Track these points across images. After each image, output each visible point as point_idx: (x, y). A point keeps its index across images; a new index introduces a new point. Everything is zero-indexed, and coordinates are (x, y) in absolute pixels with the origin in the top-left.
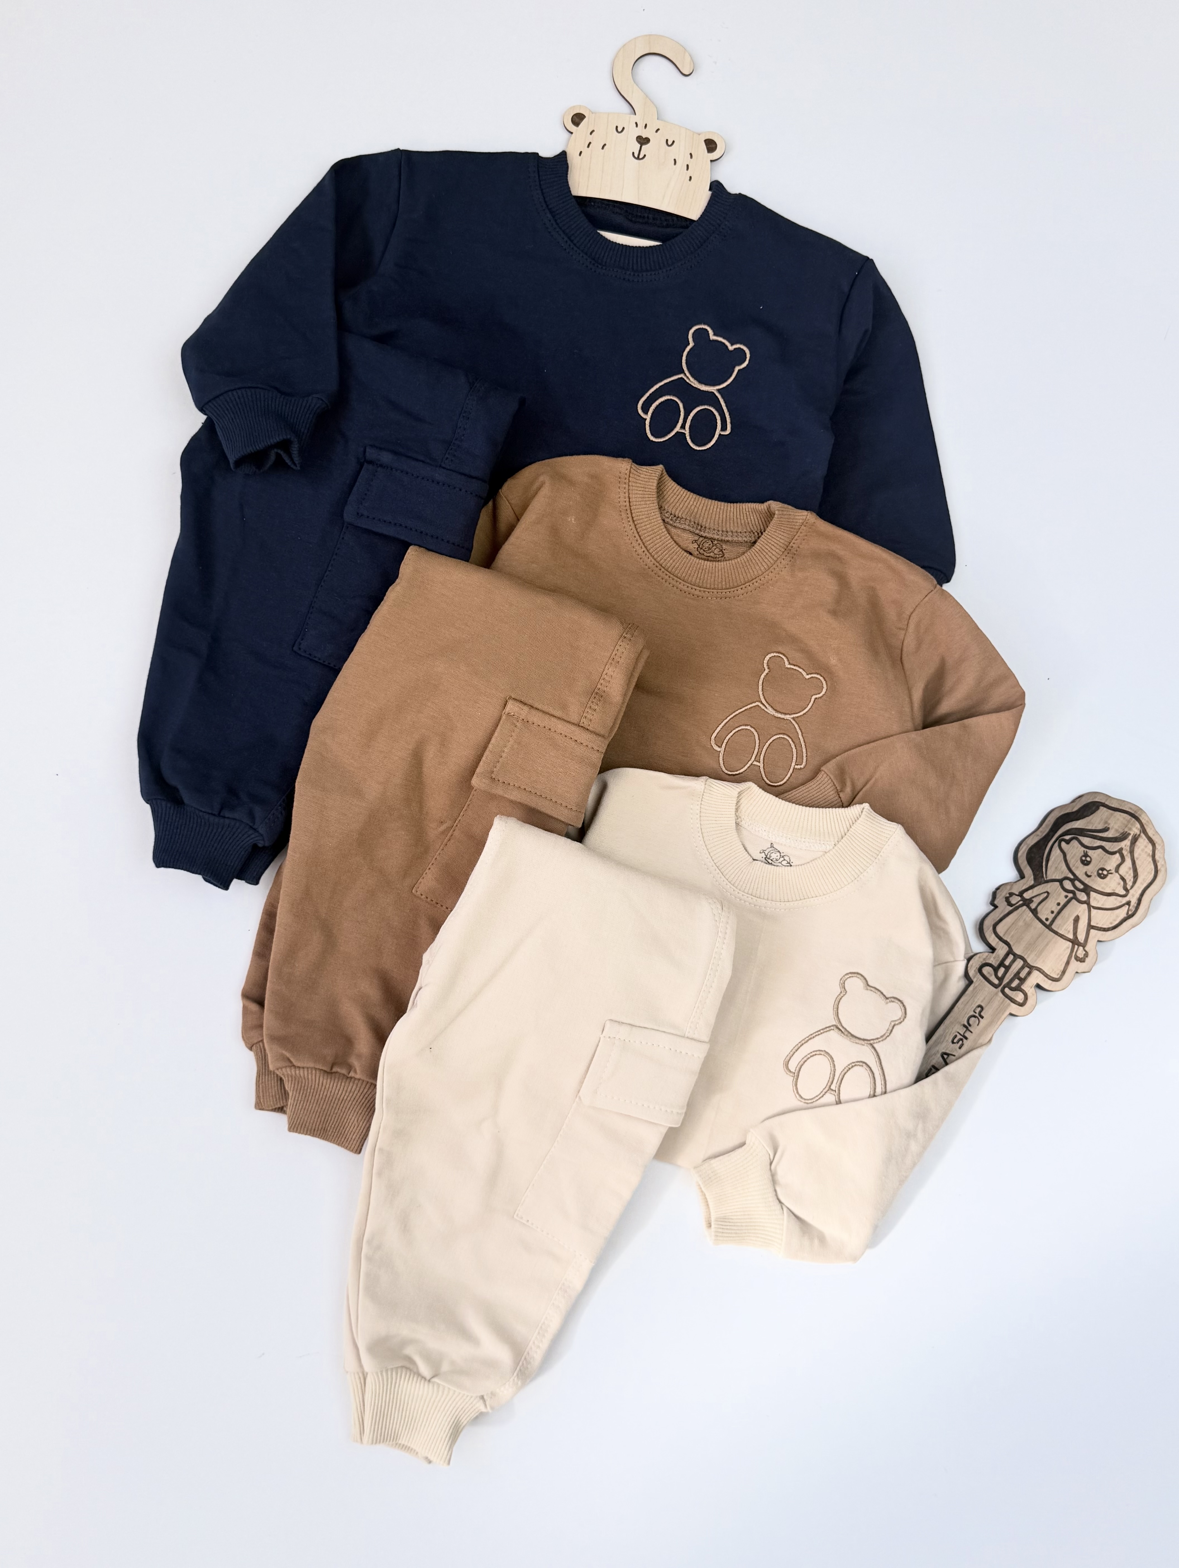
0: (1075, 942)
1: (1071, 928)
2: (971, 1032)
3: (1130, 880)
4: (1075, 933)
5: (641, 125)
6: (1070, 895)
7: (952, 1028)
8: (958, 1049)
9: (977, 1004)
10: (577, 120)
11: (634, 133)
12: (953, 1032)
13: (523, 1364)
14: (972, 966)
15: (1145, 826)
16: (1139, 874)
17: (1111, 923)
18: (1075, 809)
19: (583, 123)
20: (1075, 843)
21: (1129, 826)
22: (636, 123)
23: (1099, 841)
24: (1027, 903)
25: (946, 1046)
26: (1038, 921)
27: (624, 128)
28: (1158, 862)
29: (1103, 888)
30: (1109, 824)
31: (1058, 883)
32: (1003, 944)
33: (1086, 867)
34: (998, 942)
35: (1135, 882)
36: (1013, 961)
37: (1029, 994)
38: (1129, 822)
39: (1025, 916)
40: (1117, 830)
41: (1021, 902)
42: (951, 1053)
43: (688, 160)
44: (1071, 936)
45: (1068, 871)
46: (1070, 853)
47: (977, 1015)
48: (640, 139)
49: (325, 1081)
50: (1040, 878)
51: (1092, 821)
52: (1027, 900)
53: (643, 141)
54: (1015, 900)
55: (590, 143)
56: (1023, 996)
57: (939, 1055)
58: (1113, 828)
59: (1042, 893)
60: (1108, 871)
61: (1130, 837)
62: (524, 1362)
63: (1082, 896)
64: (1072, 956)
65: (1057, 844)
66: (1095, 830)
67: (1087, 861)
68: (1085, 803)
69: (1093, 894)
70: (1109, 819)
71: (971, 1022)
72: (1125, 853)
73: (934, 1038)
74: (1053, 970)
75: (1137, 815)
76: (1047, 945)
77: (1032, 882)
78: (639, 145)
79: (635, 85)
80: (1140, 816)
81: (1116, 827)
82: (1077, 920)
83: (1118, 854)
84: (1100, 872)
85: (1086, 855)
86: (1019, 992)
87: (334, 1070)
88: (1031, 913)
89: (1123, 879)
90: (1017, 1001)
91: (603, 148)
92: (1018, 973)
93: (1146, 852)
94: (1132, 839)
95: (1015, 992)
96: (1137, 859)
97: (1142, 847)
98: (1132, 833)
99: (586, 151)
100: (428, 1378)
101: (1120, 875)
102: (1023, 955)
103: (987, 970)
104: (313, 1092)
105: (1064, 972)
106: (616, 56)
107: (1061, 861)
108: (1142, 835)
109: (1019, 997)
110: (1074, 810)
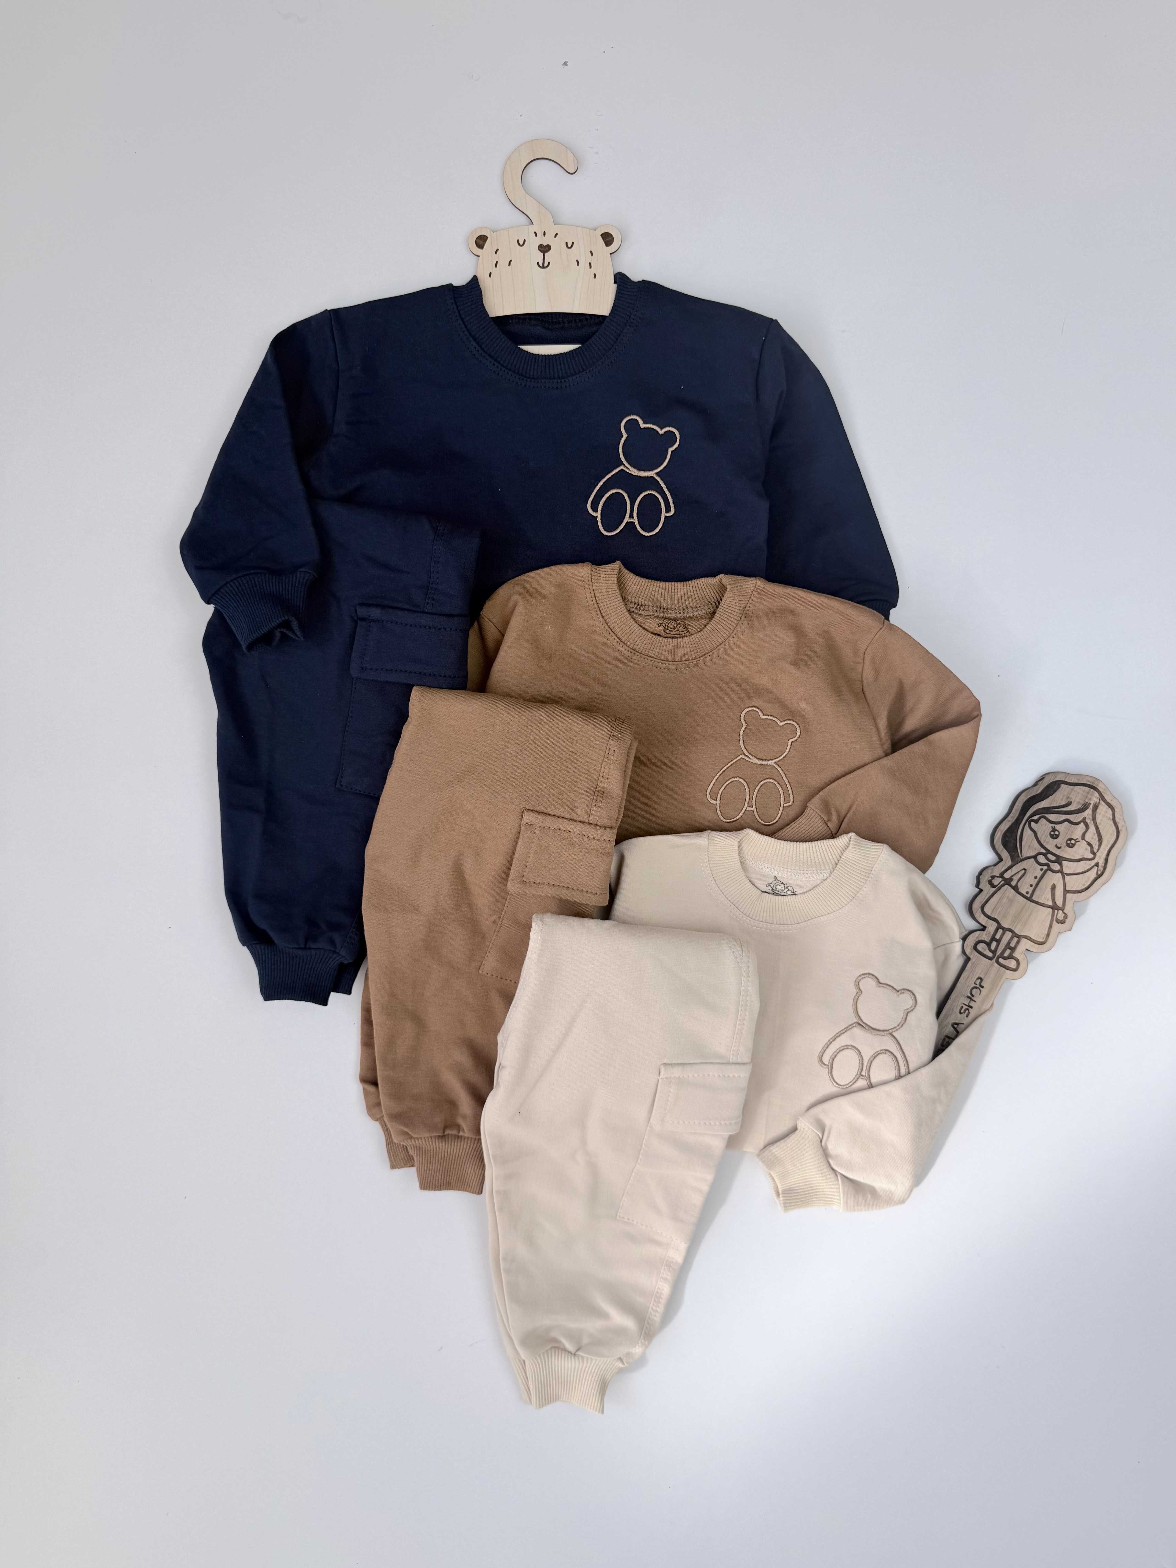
0: (1054, 907)
1: (1049, 896)
2: (975, 1001)
3: (1096, 844)
4: (1054, 900)
5: (540, 234)
6: (1045, 868)
7: (958, 1000)
8: (966, 1018)
9: (976, 977)
10: (481, 242)
11: (534, 243)
12: (959, 1004)
13: (647, 1327)
14: (967, 945)
15: (1103, 794)
16: (1103, 837)
17: (1084, 885)
18: (1039, 791)
19: (487, 244)
20: (1043, 821)
21: (1089, 796)
22: (535, 233)
23: (1064, 815)
24: (1008, 882)
25: (955, 1017)
26: (1020, 896)
27: (525, 241)
28: (1119, 823)
29: (1072, 856)
30: (1071, 798)
31: (1033, 860)
32: (992, 921)
33: (1055, 840)
34: (987, 921)
35: (1100, 845)
36: (1003, 935)
37: (1020, 959)
38: (1088, 793)
39: (1007, 895)
40: (1078, 803)
41: (1003, 882)
42: (960, 1022)
43: (589, 258)
44: (1050, 903)
45: (1040, 847)
46: (1040, 831)
47: (978, 986)
48: (542, 247)
49: (440, 1145)
50: (1016, 858)
51: (1056, 798)
52: (1008, 879)
53: (544, 249)
54: (996, 881)
55: (497, 262)
56: (1016, 962)
57: (950, 1026)
58: (1075, 801)
59: (1020, 871)
60: (1075, 840)
61: (1091, 807)
62: (648, 1326)
63: (1056, 867)
64: (1053, 920)
65: (1027, 825)
66: (1059, 806)
67: (1056, 835)
68: (1047, 784)
69: (1064, 862)
70: (1071, 794)
71: (973, 993)
72: (1088, 821)
73: (944, 1012)
74: (1038, 935)
75: (1094, 785)
76: (1030, 914)
77: (1009, 863)
78: (542, 254)
79: (527, 195)
80: (1098, 785)
81: (1078, 800)
82: (1054, 888)
83: (1082, 823)
84: (1069, 842)
85: (1054, 830)
86: (1011, 959)
87: (446, 1133)
88: (1012, 890)
89: (1089, 844)
90: (1010, 967)
91: (509, 264)
92: (1009, 943)
93: (1107, 817)
94: (1093, 808)
95: (1008, 961)
96: (1100, 824)
97: (1103, 813)
98: (1092, 802)
99: (495, 271)
100: (573, 1352)
101: (1087, 841)
102: (1010, 927)
103: (981, 947)
104: (433, 1155)
105: (1048, 935)
106: (504, 170)
107: (1033, 840)
108: (1102, 802)
109: (1012, 964)
110: (1038, 793)
